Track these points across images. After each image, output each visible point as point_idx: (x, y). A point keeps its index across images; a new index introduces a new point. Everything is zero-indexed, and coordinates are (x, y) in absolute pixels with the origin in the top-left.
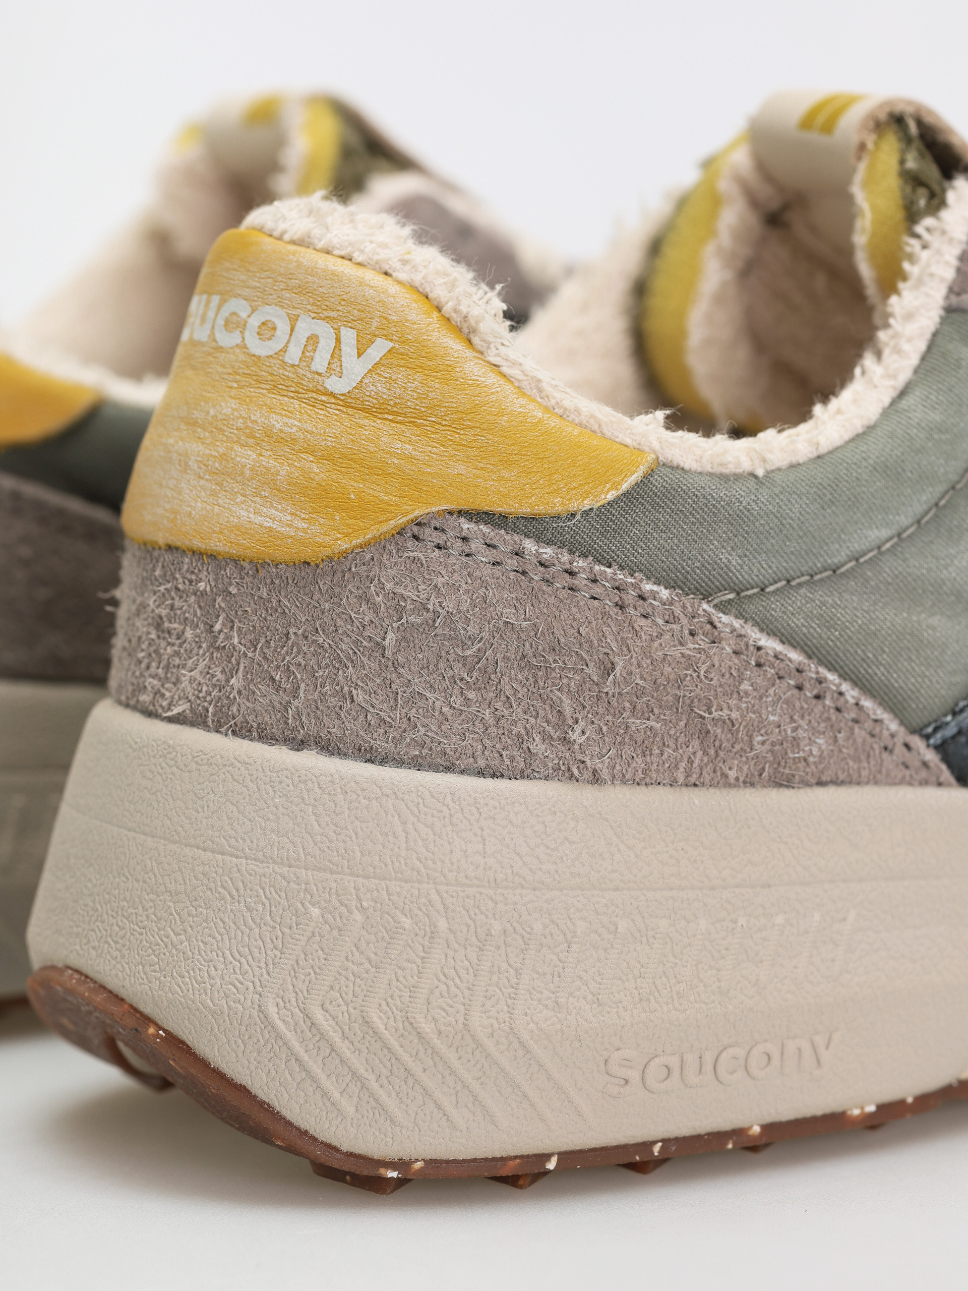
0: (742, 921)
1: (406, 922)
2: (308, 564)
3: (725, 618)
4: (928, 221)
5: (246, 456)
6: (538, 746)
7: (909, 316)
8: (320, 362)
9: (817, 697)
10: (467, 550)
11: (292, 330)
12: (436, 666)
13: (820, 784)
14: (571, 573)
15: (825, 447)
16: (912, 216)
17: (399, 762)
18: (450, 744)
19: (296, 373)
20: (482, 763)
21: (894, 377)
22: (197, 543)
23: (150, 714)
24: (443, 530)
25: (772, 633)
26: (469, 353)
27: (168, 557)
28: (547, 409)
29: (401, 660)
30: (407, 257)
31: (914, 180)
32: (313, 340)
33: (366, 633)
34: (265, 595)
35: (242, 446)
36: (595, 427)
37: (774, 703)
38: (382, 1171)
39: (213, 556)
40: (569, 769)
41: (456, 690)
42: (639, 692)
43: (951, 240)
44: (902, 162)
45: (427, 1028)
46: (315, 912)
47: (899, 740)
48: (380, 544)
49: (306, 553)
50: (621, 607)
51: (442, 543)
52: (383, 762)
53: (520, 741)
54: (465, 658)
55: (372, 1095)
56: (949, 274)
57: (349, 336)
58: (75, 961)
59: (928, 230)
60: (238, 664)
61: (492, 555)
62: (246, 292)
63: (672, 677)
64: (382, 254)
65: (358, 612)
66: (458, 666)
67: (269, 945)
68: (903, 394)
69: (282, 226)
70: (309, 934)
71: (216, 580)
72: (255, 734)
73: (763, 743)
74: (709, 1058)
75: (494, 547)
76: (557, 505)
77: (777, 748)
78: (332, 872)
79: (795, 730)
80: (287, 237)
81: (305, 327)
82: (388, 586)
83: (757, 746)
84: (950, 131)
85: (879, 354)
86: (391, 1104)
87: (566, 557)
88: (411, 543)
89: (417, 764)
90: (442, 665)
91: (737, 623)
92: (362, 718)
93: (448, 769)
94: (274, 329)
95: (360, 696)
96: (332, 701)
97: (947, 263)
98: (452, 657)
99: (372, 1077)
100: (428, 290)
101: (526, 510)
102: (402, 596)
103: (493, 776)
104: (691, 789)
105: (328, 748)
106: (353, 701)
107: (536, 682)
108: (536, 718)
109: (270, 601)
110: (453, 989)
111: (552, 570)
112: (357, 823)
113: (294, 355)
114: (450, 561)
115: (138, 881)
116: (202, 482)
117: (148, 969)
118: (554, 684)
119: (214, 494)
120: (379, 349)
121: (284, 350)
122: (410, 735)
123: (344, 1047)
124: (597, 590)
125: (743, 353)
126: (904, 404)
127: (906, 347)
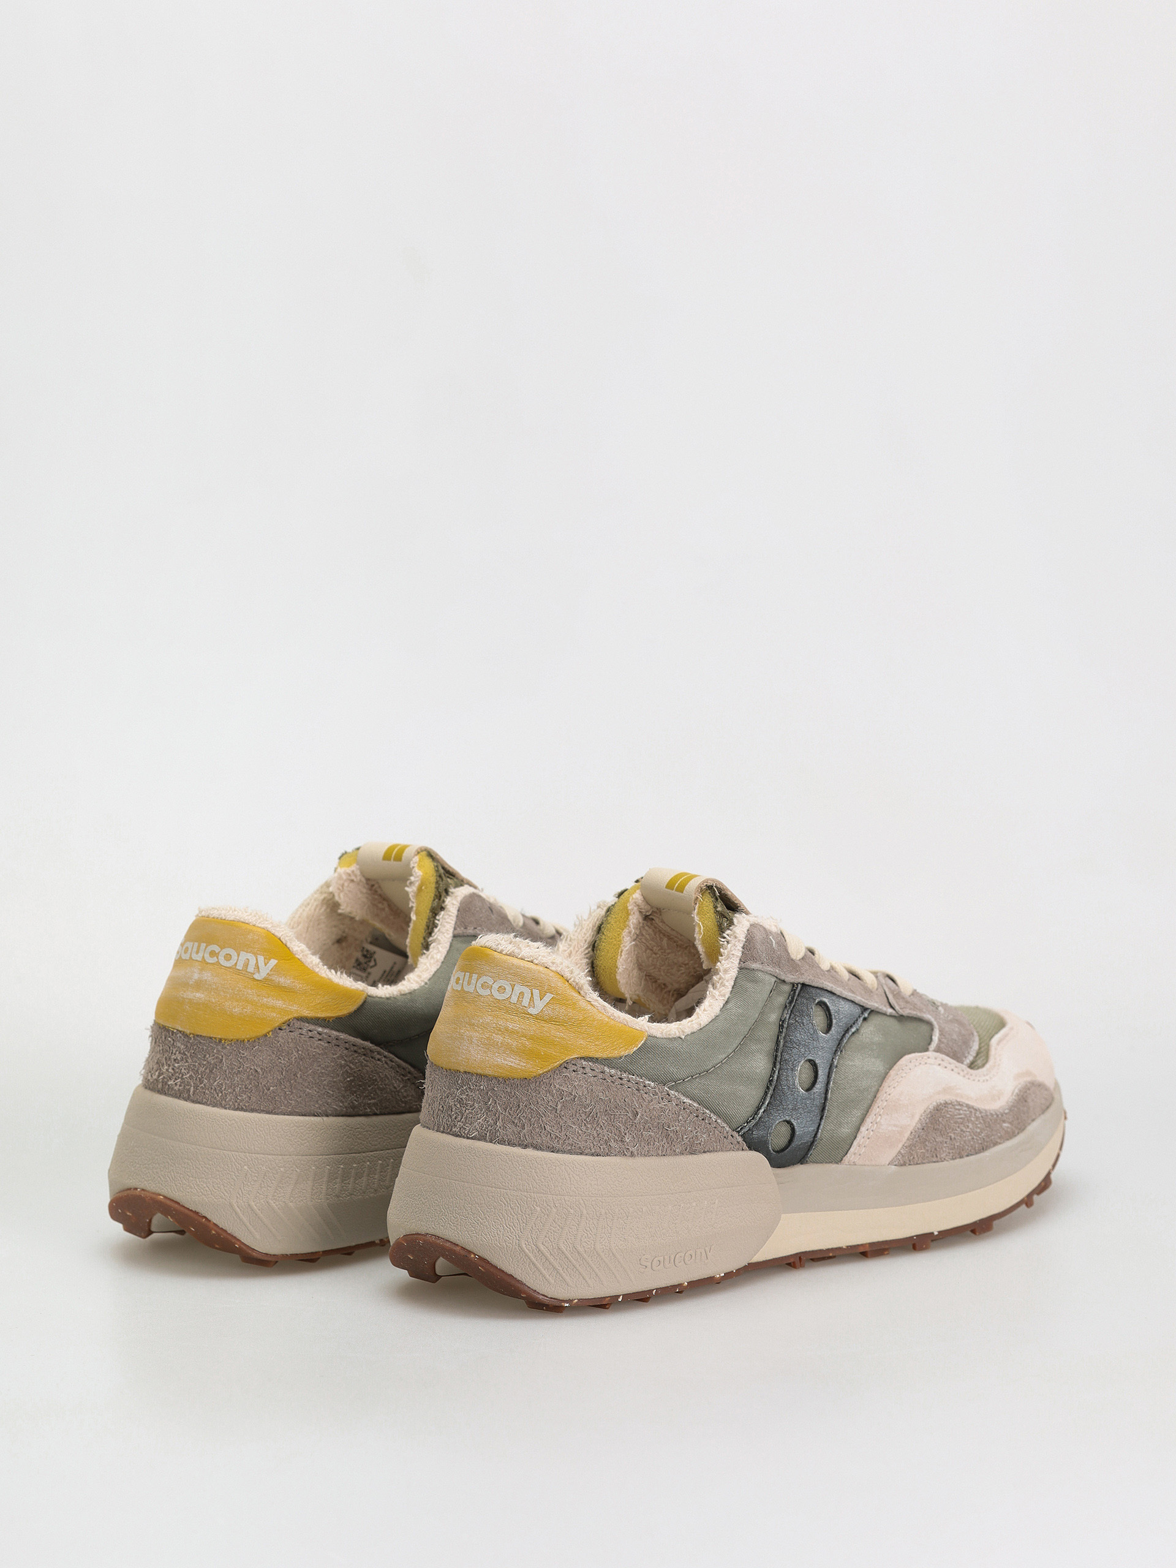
0: (682, 1205)
1: (572, 1211)
2: (526, 1079)
3: (672, 1092)
4: (728, 932)
5: (499, 1038)
6: (613, 1144)
7: (726, 971)
8: (526, 1002)
9: (703, 1120)
10: (585, 1072)
11: (513, 990)
12: (575, 1115)
13: (704, 1152)
14: (621, 1079)
15: (703, 1024)
16: (721, 930)
17: (564, 1152)
18: (582, 1144)
19: (516, 1006)
20: (593, 1151)
21: (724, 996)
22: (479, 1071)
23: (457, 1136)
24: (576, 1065)
25: (687, 1097)
26: (580, 997)
27: (465, 1076)
28: (609, 1017)
29: (563, 1114)
30: (554, 961)
31: (722, 915)
32: (522, 994)
33: (549, 1104)
34: (509, 1091)
35: (496, 1034)
36: (626, 1023)
37: (690, 1123)
38: (563, 1304)
39: (486, 1076)
40: (624, 1152)
41: (583, 1124)
42: (646, 1122)
43: (739, 941)
44: (716, 907)
45: (581, 1250)
46: (538, 1209)
47: (729, 1134)
48: (554, 1071)
49: (526, 1075)
50: (638, 1090)
51: (575, 1070)
52: (558, 1152)
53: (606, 1142)
54: (586, 1112)
55: (561, 1275)
56: (740, 954)
57: (536, 992)
58: (431, 1231)
59: (728, 935)
60: (499, 1117)
61: (594, 1073)
62: (490, 974)
63: (657, 1115)
64: (544, 960)
65: (546, 1096)
66: (583, 1115)
67: (521, 1222)
68: (727, 1002)
69: (501, 948)
70: (536, 1217)
71: (488, 1085)
72: (507, 1143)
73: (686, 1138)
74: (672, 1257)
75: (594, 1070)
76: (616, 1054)
77: (691, 1140)
78: (543, 1194)
79: (697, 1133)
80: (504, 952)
81: (518, 989)
82: (557, 1086)
83: (685, 1140)
84: (728, 890)
85: (714, 987)
86: (567, 1278)
87: (619, 1073)
88: (564, 1070)
89: (570, 1152)
90: (578, 1115)
91: (676, 1094)
92: (549, 1136)
93: (581, 1154)
94: (505, 989)
95: (548, 1128)
96: (537, 1130)
97: (738, 950)
98: (581, 1112)
99: (561, 1269)
100: (563, 974)
101: (605, 1056)
102: (562, 1090)
103: (597, 1155)
104: (664, 1157)
105: (536, 1147)
106: (545, 1129)
107: (611, 1120)
108: (611, 1133)
109: (511, 1093)
110: (590, 1235)
111: (614, 1078)
112: (552, 1175)
113: (514, 999)
114: (579, 1076)
115: (462, 1200)
116: (479, 1048)
117: (470, 1233)
118: (617, 1121)
119: (485, 1052)
120: (548, 997)
121: (510, 997)
122: (567, 1142)
123: (551, 1259)
124: (630, 1084)
125: (635, 972)
126: (728, 1006)
127: (727, 984)
